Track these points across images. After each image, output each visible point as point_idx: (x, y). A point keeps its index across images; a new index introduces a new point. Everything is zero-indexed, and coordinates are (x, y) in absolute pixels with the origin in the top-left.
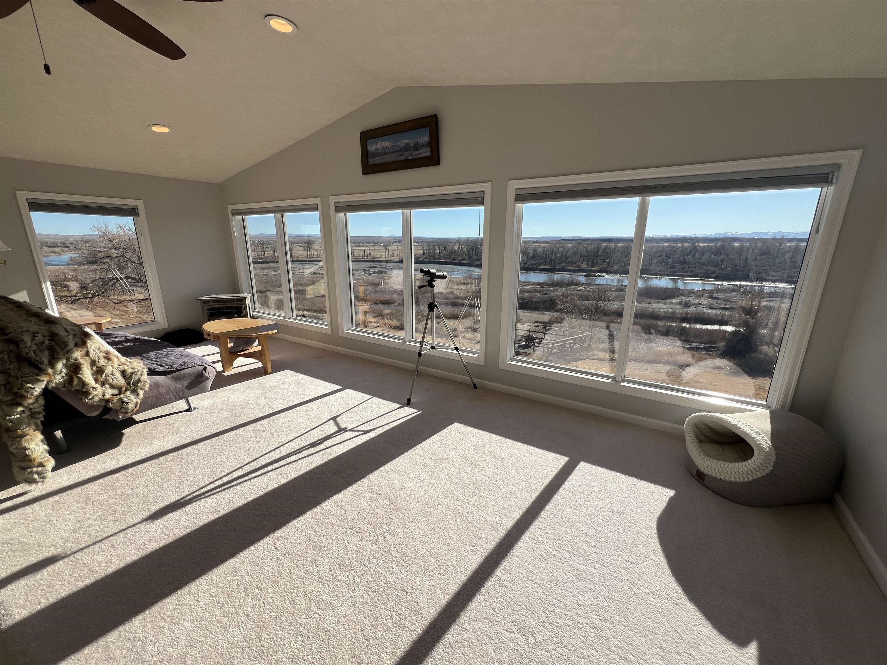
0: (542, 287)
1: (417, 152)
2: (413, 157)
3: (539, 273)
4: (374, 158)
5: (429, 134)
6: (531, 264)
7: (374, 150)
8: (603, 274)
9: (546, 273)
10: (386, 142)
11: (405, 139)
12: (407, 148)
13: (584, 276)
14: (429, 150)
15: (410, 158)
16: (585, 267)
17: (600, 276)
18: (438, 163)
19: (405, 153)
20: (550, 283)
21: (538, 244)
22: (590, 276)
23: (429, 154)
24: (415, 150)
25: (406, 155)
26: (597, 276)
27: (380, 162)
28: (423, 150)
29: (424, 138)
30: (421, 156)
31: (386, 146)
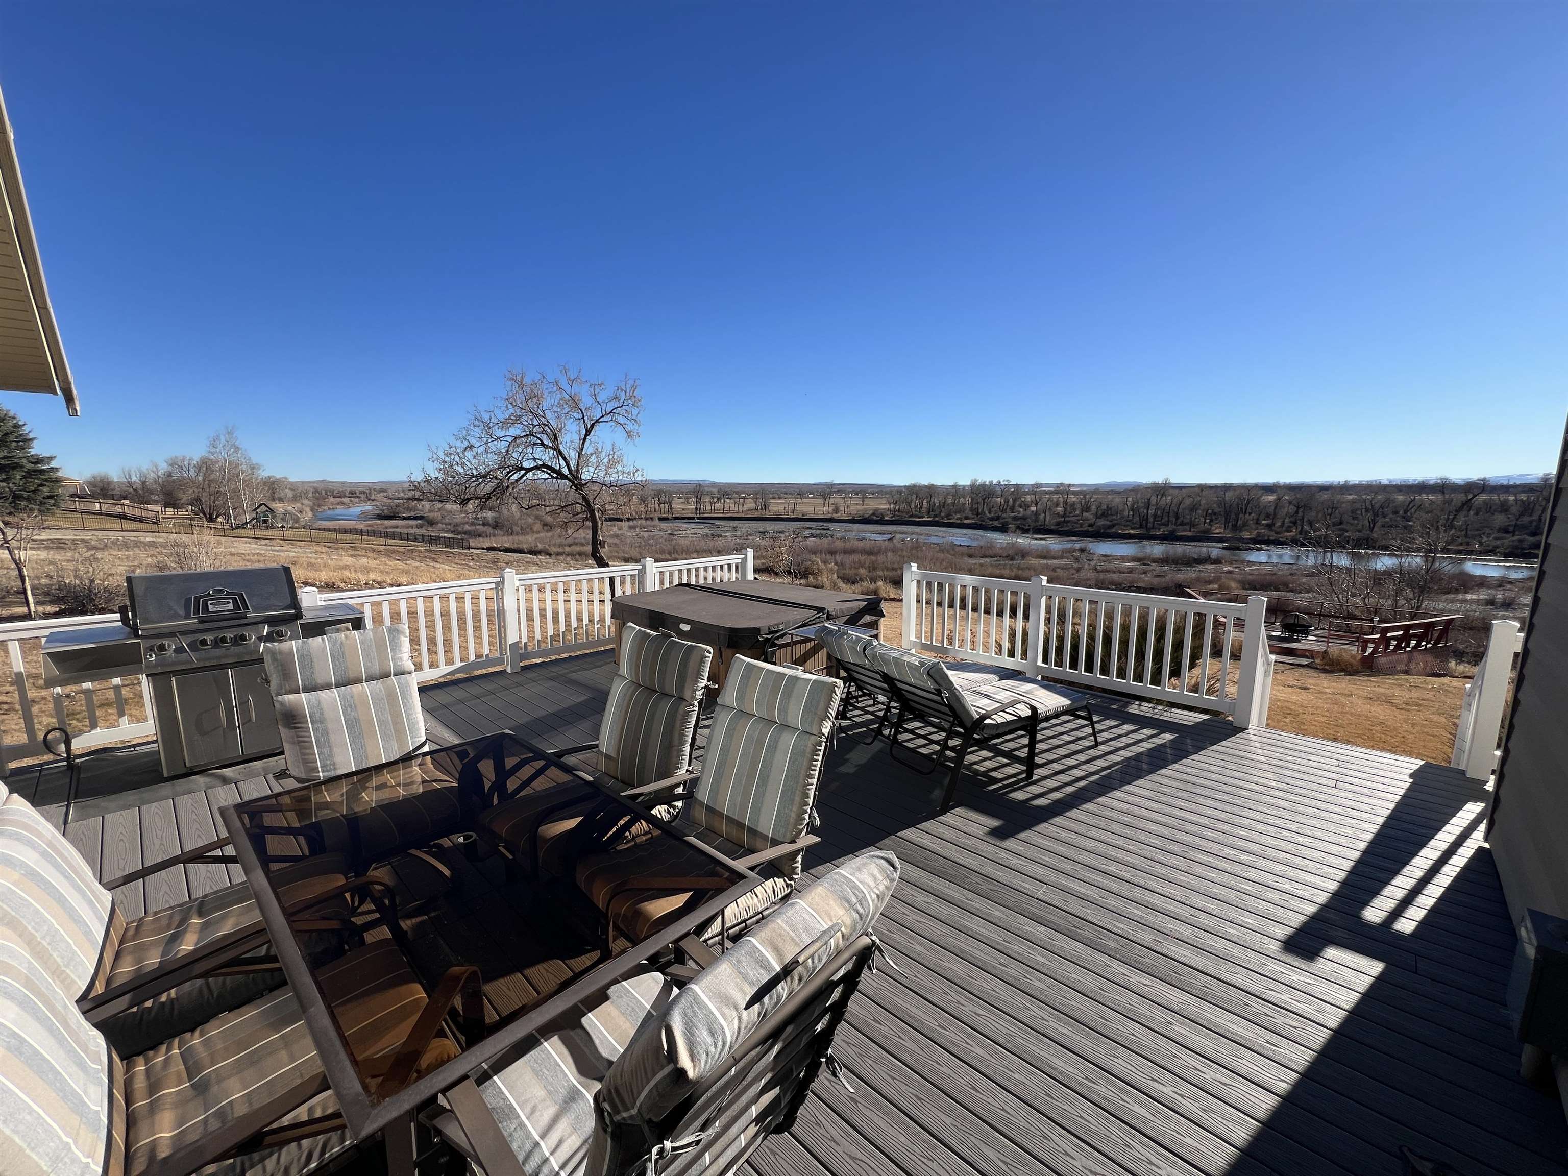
0: (1145, 565)
6: (1103, 528)
8: (1263, 546)
16: (1221, 535)
20: (1159, 559)
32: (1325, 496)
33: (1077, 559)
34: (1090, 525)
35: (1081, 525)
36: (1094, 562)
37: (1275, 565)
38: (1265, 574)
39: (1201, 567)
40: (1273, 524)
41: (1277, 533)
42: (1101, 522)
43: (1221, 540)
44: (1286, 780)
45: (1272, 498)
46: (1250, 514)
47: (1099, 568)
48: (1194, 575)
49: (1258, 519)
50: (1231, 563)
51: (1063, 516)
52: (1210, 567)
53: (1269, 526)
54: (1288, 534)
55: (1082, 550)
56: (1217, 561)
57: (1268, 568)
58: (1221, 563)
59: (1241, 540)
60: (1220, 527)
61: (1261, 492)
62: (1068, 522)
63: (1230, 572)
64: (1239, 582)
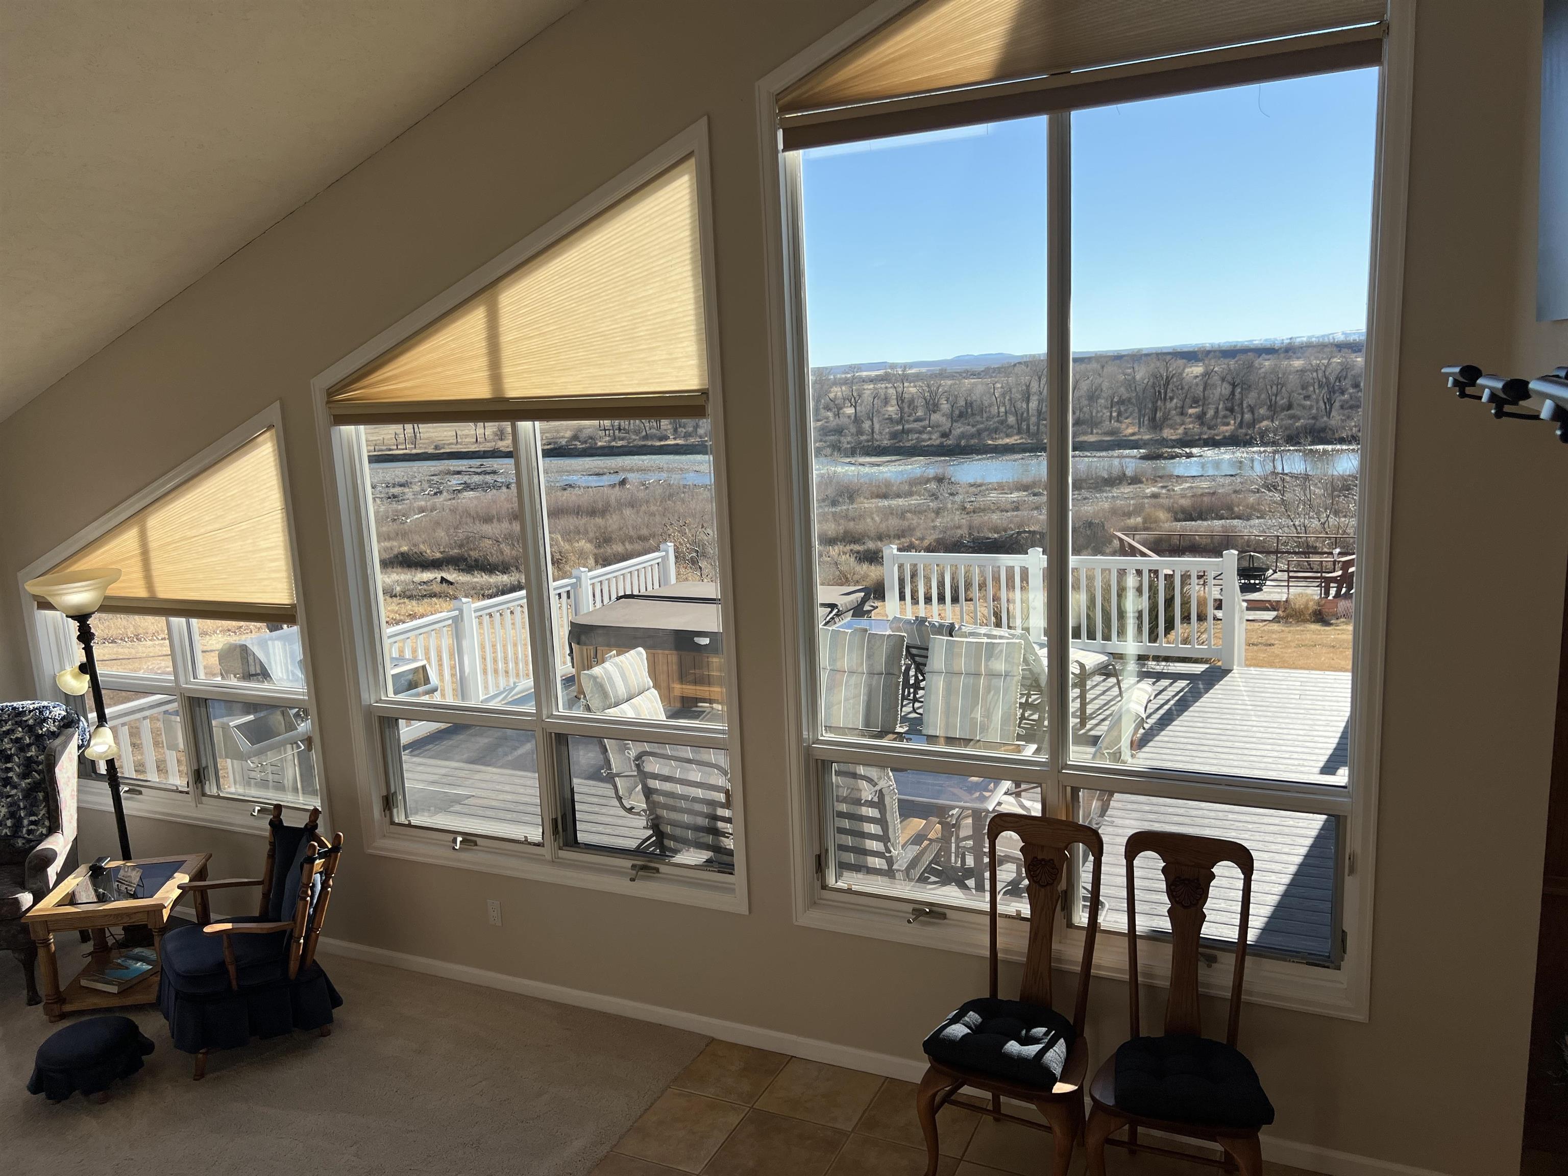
6: (962, 436)
13: (1140, 457)
22: (1159, 457)
26: (1179, 456)
32: (1267, 364)
33: (934, 496)
34: (945, 435)
35: (931, 436)
36: (958, 499)
37: (1213, 478)
38: (1202, 495)
39: (1115, 492)
40: (1204, 413)
41: (1210, 428)
42: (959, 429)
43: (1135, 445)
44: (1267, 700)
45: (1197, 370)
46: (1171, 399)
47: (968, 506)
48: (1106, 505)
49: (1182, 407)
50: (1154, 480)
51: (900, 421)
52: (1127, 490)
53: (1200, 418)
54: (1225, 428)
55: (940, 480)
56: (1135, 480)
57: (1205, 485)
58: (1141, 482)
59: (1164, 442)
60: (1132, 424)
61: (1181, 362)
62: (910, 431)
63: (1155, 496)
64: (1170, 509)
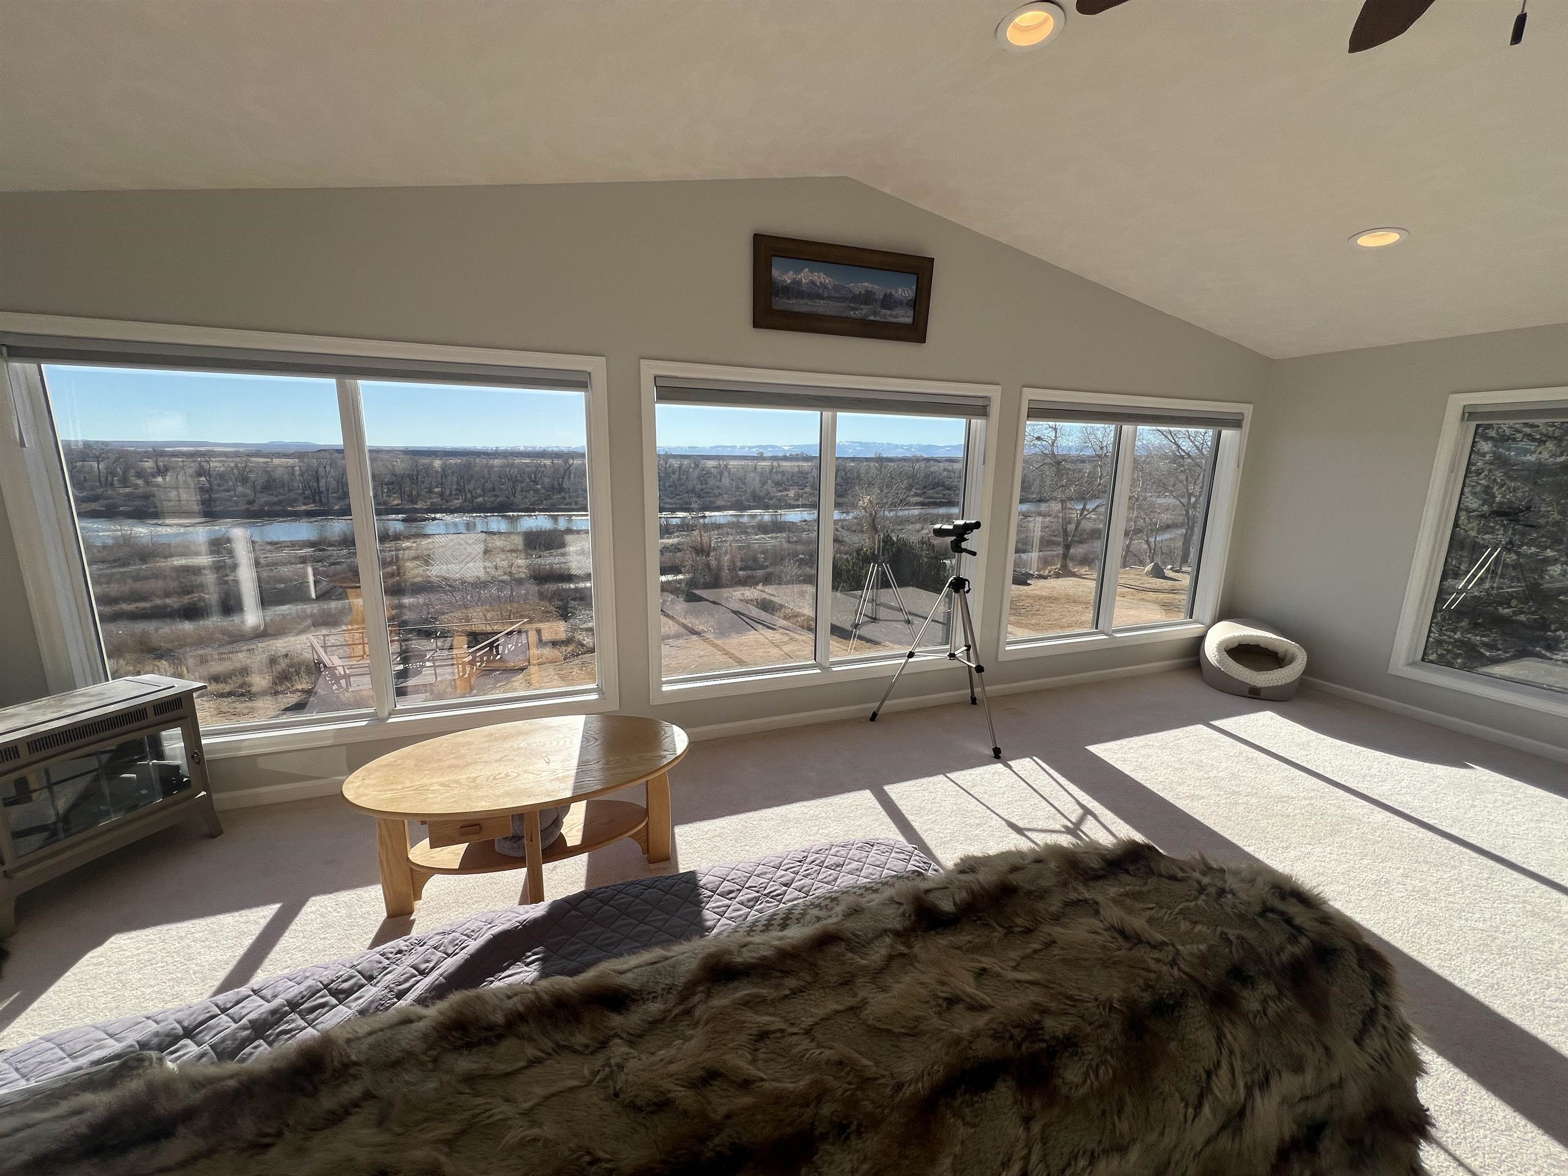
0: (320, 550)
1: (888, 312)
2: (878, 318)
3: (295, 521)
4: (789, 298)
5: (914, 287)
6: (267, 503)
7: (789, 281)
8: (438, 516)
9: (314, 519)
10: (822, 275)
11: (868, 282)
12: (867, 298)
13: (403, 521)
14: (911, 313)
15: (872, 318)
16: (398, 505)
17: (434, 519)
18: (922, 339)
19: (863, 306)
20: (336, 541)
21: (265, 460)
22: (415, 520)
23: (909, 320)
24: (883, 307)
25: (863, 311)
26: (428, 519)
27: (804, 309)
28: (899, 311)
29: (905, 291)
30: (894, 320)
31: (821, 283)
35: (237, 503)
40: (443, 492)
41: (447, 501)
42: (263, 499)
43: (399, 512)
45: (439, 464)
46: (423, 482)
49: (429, 488)
51: (208, 492)
52: (389, 545)
53: (441, 494)
54: (456, 501)
59: (417, 511)
62: (219, 499)
